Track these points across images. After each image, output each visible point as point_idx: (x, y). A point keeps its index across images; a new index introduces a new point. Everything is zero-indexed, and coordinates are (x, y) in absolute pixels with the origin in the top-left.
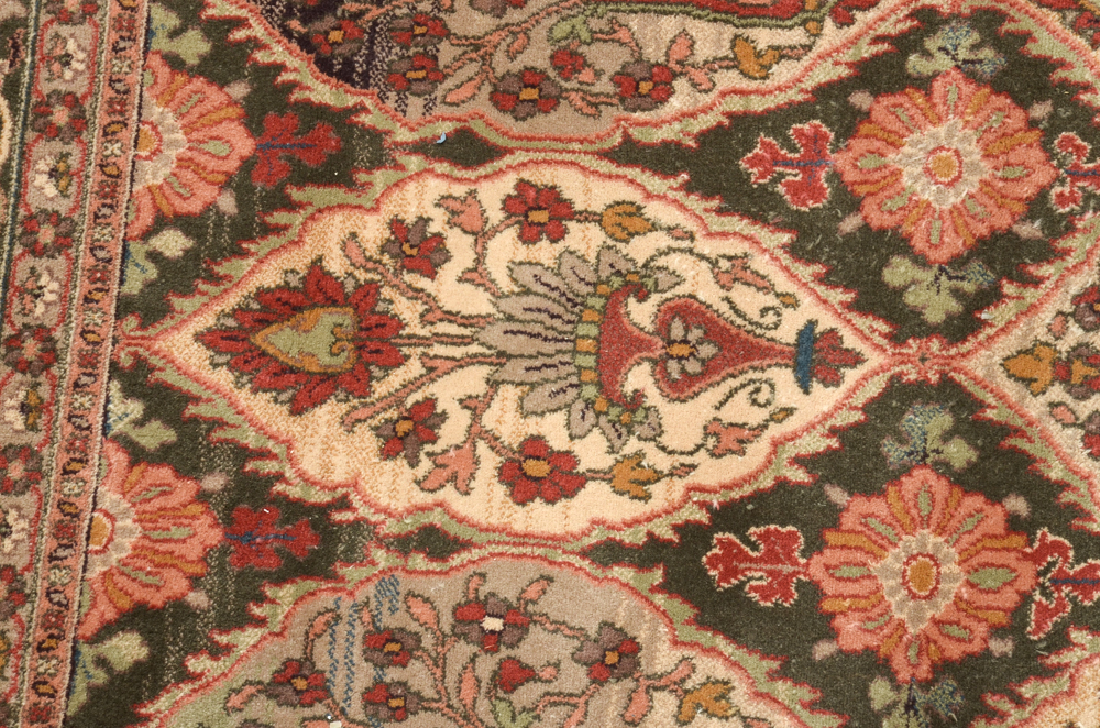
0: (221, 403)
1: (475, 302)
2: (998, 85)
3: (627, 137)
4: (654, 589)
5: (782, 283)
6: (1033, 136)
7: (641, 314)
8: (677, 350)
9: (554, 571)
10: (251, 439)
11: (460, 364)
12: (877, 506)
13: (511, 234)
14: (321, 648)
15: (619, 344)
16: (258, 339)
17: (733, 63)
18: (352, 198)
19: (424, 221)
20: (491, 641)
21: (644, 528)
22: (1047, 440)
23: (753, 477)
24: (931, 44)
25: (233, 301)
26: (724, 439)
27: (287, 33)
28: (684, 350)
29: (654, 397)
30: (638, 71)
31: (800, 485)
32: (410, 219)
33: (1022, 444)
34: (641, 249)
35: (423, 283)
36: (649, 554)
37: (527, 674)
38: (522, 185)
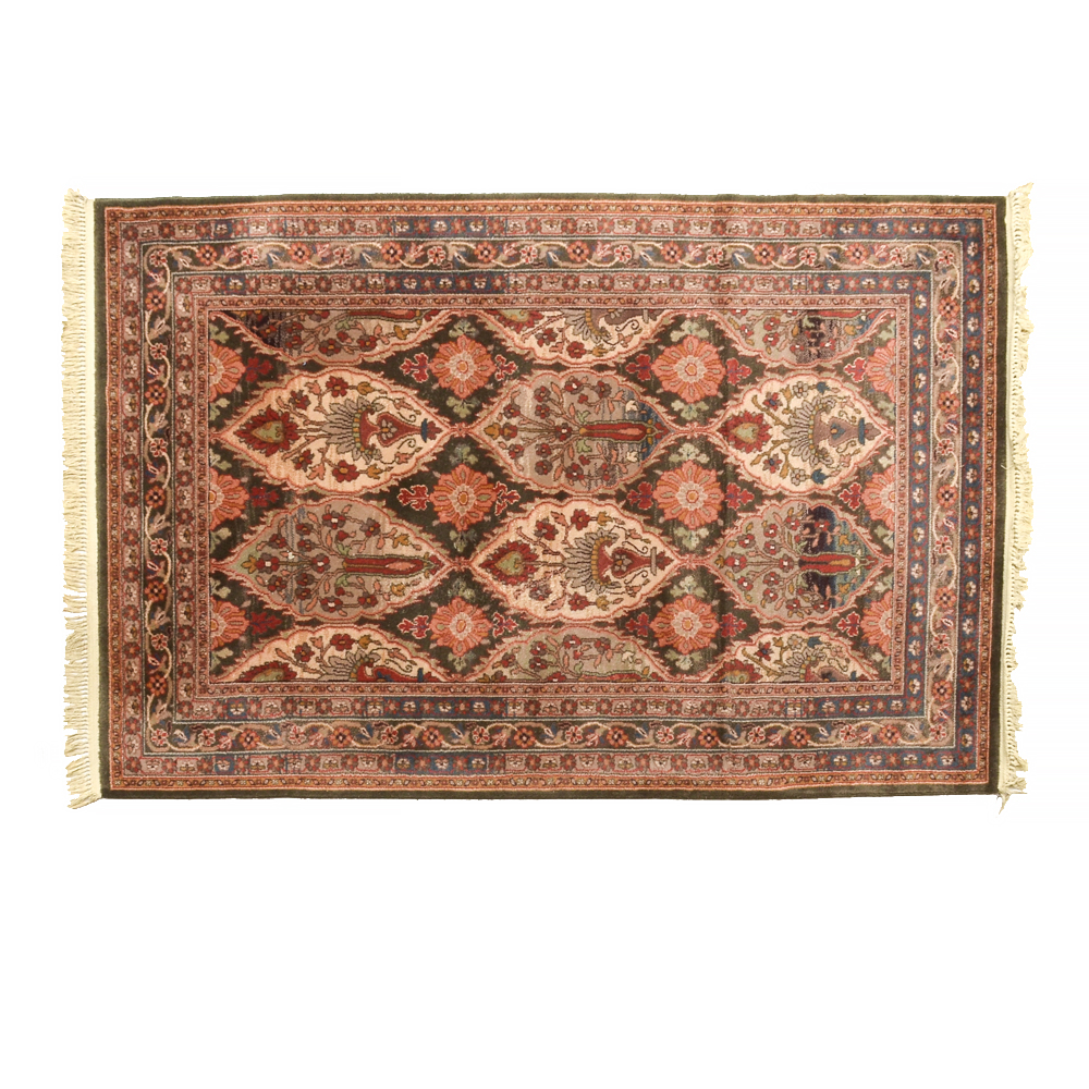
0: (244, 454)
1: (320, 417)
2: (477, 339)
3: (363, 360)
4: (383, 507)
5: (416, 407)
6: (489, 356)
7: (372, 419)
8: (384, 430)
9: (352, 503)
10: (254, 466)
11: (317, 438)
12: (449, 477)
13: (329, 394)
14: (283, 530)
15: (366, 430)
16: (253, 433)
17: (395, 335)
18: (278, 385)
19: (301, 391)
20: (335, 526)
21: (378, 488)
22: (498, 453)
23: (411, 470)
24: (456, 327)
25: (244, 421)
26: (401, 458)
27: (253, 331)
28: (387, 430)
29: (378, 446)
30: (365, 338)
31: (425, 472)
32: (297, 391)
33: (491, 456)
34: (371, 397)
35: (303, 412)
36: (380, 496)
37: (347, 536)
38: (331, 378)
